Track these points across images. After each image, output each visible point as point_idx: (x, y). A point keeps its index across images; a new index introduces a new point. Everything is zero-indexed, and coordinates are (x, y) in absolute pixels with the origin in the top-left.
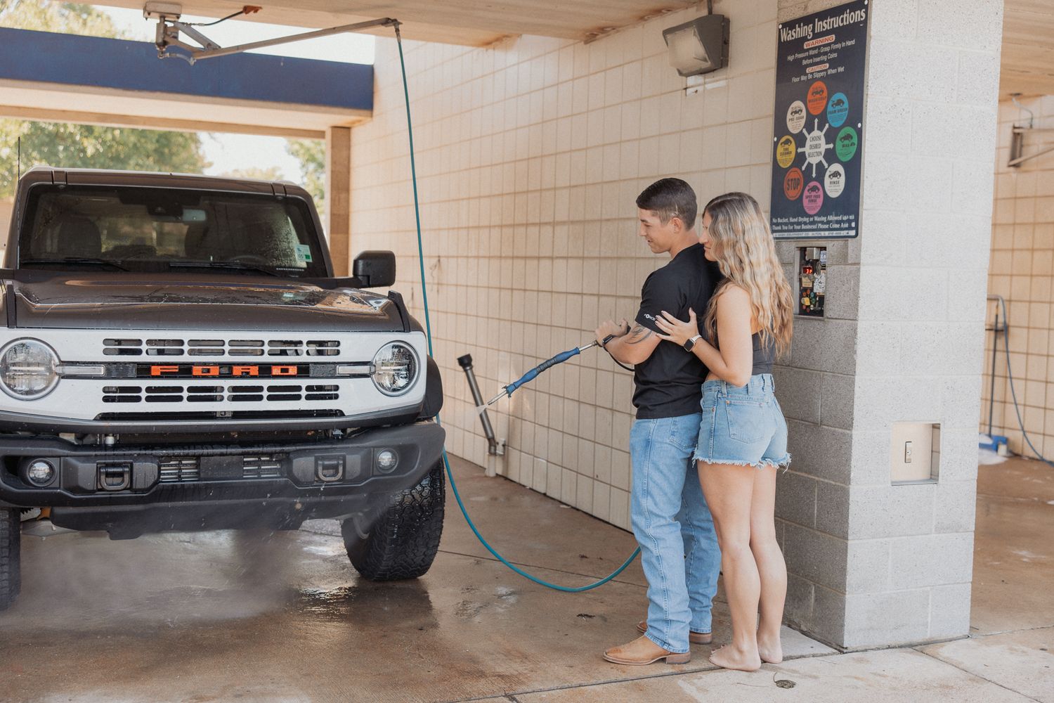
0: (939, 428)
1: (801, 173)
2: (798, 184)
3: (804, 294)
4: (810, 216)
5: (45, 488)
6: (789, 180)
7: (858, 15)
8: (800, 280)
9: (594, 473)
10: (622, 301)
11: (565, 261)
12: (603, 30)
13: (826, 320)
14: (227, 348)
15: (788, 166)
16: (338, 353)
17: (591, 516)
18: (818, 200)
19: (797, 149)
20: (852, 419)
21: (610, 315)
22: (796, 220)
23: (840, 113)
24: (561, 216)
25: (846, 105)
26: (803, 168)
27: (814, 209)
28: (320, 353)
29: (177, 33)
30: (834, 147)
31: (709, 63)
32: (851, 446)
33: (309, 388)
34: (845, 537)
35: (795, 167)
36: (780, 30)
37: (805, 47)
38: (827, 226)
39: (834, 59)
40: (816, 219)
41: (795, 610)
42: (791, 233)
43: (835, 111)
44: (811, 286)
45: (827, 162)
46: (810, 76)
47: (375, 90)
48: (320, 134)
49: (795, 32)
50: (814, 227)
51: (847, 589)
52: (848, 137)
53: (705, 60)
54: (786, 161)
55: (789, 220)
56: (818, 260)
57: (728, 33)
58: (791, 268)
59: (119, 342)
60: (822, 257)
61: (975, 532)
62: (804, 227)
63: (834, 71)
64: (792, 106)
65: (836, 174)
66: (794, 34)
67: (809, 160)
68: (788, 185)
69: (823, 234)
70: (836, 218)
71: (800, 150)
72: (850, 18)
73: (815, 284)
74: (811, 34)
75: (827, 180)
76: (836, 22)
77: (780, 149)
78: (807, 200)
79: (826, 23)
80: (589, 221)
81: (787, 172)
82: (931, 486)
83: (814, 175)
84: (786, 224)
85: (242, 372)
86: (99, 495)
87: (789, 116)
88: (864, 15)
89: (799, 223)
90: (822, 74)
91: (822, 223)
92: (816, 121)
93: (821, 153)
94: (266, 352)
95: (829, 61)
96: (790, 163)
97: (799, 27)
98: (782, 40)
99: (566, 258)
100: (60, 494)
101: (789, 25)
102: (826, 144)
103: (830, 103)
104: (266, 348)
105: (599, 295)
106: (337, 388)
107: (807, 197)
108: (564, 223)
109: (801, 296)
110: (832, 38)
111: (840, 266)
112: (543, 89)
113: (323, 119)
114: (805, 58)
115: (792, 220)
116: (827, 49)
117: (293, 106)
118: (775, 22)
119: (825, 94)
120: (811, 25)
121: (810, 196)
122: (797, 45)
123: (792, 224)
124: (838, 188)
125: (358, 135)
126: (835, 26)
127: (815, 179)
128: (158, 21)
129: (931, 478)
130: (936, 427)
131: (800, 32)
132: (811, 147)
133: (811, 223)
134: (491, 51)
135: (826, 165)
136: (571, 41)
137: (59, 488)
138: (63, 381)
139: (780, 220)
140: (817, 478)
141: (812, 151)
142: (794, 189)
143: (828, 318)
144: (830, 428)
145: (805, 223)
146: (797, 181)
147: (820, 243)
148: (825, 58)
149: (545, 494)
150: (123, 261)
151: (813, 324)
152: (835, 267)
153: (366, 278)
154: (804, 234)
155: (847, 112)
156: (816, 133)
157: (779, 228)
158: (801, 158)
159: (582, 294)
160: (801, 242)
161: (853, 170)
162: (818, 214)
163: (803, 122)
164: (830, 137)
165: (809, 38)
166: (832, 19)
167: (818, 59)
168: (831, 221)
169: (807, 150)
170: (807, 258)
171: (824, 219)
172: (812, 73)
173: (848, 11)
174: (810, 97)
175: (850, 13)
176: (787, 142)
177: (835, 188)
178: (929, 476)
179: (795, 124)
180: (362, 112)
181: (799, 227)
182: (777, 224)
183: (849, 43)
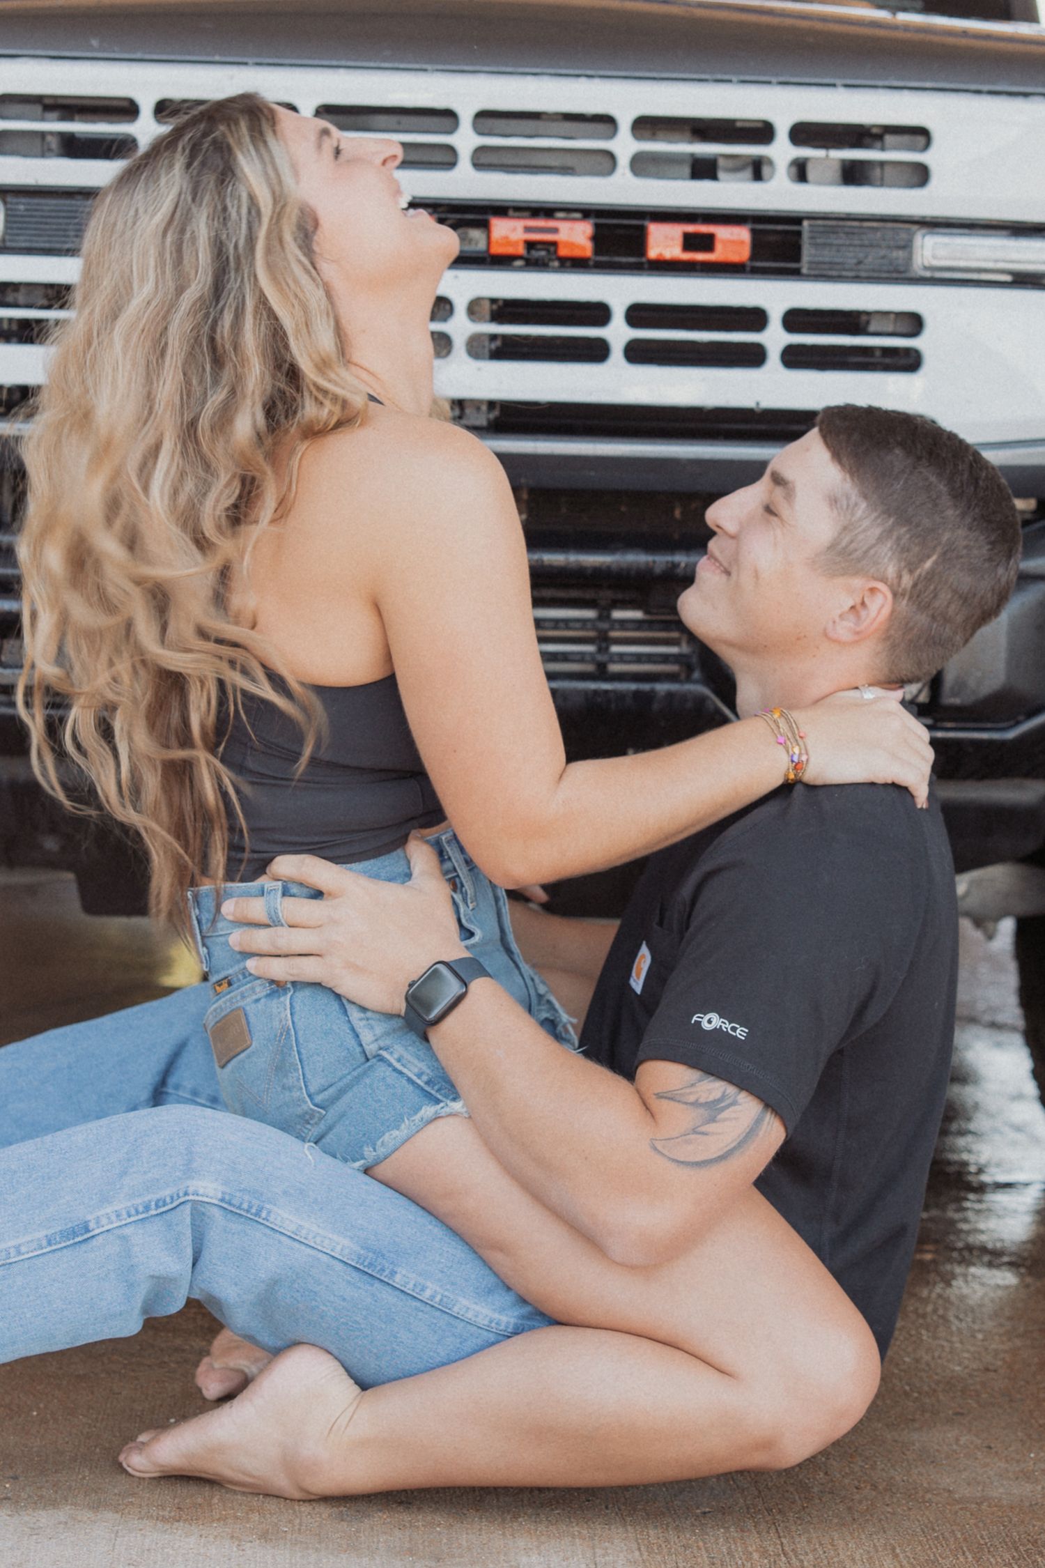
14: (465, 140)
16: (920, 175)
28: (853, 174)
33: (796, 320)
85: (530, 245)
94: (624, 161)
104: (625, 145)
106: (914, 323)
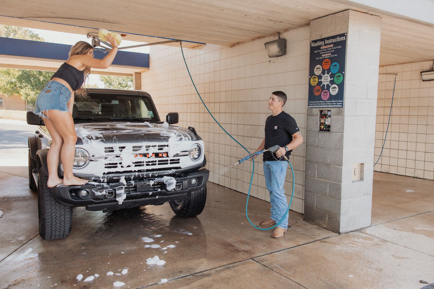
0: (363, 164)
1: (320, 87)
2: (319, 91)
3: (322, 124)
4: (324, 101)
5: (86, 199)
6: (315, 89)
7: (343, 38)
8: (320, 120)
9: (237, 178)
10: (246, 126)
11: (224, 114)
12: (238, 43)
17: (236, 191)
18: (327, 96)
19: (318, 80)
20: (342, 163)
21: (242, 130)
22: (319, 102)
23: (336, 69)
24: (223, 100)
25: (338, 66)
26: (321, 86)
27: (326, 98)
29: (100, 43)
30: (334, 79)
31: (281, 53)
32: (342, 171)
33: (170, 160)
34: (340, 199)
35: (318, 85)
36: (311, 43)
37: (321, 48)
38: (331, 104)
39: (333, 52)
40: (327, 101)
41: (320, 221)
42: (317, 106)
43: (334, 68)
44: (324, 122)
46: (323, 58)
47: (150, 61)
48: (132, 75)
49: (317, 44)
50: (326, 104)
51: (341, 215)
52: (339, 76)
53: (279, 52)
54: (314, 84)
56: (327, 114)
57: (286, 44)
58: (317, 117)
59: (109, 148)
60: (329, 113)
61: (372, 195)
63: (333, 56)
64: (316, 66)
65: (334, 88)
66: (316, 44)
67: (323, 83)
68: (315, 91)
69: (329, 106)
70: (334, 101)
71: (320, 80)
72: (338, 39)
73: (326, 122)
74: (324, 44)
75: (331, 90)
76: (334, 41)
77: (312, 80)
79: (330, 41)
80: (233, 102)
81: (315, 87)
82: (361, 182)
83: (325, 88)
84: (314, 103)
86: (105, 200)
87: (315, 70)
88: (345, 38)
90: (328, 57)
91: (329, 103)
92: (326, 71)
93: (328, 81)
94: (157, 149)
95: (331, 53)
96: (316, 84)
97: (319, 42)
98: (312, 46)
99: (225, 113)
100: (91, 201)
101: (315, 41)
102: (330, 78)
103: (332, 66)
105: (237, 124)
106: (179, 160)
107: (323, 95)
108: (223, 102)
109: (320, 125)
110: (333, 45)
112: (215, 61)
113: (132, 70)
114: (321, 52)
116: (330, 49)
117: (125, 66)
118: (309, 40)
119: (330, 63)
120: (323, 42)
122: (319, 48)
123: (317, 103)
125: (143, 75)
126: (333, 42)
128: (92, 39)
129: (361, 179)
130: (362, 164)
131: (318, 44)
132: (324, 79)
133: (324, 103)
134: (194, 50)
135: (330, 85)
136: (225, 47)
137: (91, 199)
138: (91, 162)
140: (328, 181)
142: (318, 92)
143: (332, 132)
144: (333, 166)
145: (322, 103)
146: (319, 90)
147: (328, 109)
148: (329, 52)
149: (218, 184)
150: (94, 118)
151: (326, 134)
152: (335, 117)
153: (171, 121)
154: (322, 106)
155: (338, 69)
156: (326, 75)
158: (320, 83)
159: (231, 124)
160: (321, 109)
161: (341, 86)
162: (327, 100)
163: (321, 72)
164: (331, 76)
165: (323, 45)
166: (332, 40)
167: (327, 52)
168: (333, 102)
169: (322, 80)
170: (323, 113)
171: (330, 102)
172: (324, 56)
173: (338, 37)
174: (323, 64)
175: (339, 38)
176: (315, 78)
177: (334, 91)
178: (360, 179)
179: (318, 72)
180: (146, 68)
181: (320, 104)
182: (311, 103)
183: (339, 47)
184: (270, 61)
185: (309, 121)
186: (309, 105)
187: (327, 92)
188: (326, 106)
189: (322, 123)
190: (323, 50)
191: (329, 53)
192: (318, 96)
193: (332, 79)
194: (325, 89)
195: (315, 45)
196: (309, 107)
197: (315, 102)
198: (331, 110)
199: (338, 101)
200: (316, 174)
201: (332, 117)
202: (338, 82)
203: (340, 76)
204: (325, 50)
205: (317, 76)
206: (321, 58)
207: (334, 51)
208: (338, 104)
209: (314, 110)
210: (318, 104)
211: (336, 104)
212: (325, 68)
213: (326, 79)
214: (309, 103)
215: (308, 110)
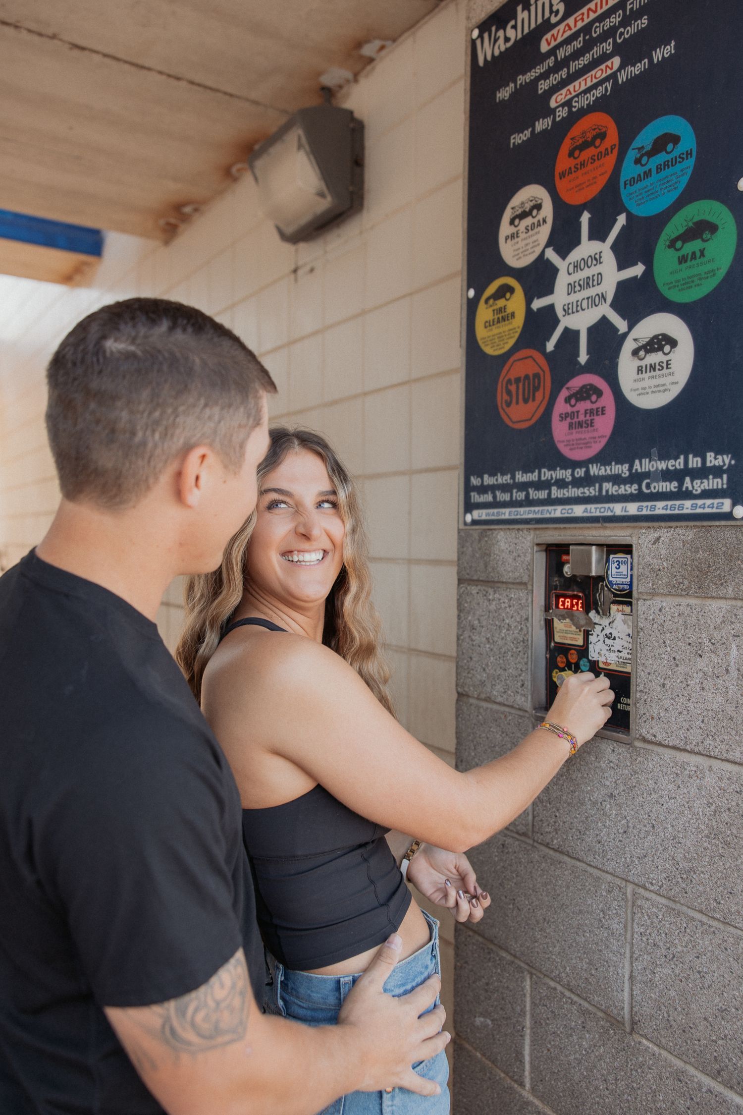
1: (542, 361)
2: (536, 389)
3: (561, 660)
4: (574, 465)
6: (509, 382)
8: (549, 624)
12: (180, 214)
13: (638, 744)
15: (507, 347)
18: (599, 421)
19: (529, 302)
22: (533, 477)
23: (663, 174)
25: (689, 141)
26: (550, 346)
27: (587, 445)
30: (649, 273)
31: (329, 198)
35: (528, 346)
36: (473, 42)
37: (545, 49)
38: (632, 489)
39: (641, 32)
40: (594, 470)
42: (522, 510)
43: (647, 174)
44: (580, 642)
45: (624, 317)
46: (562, 113)
49: (515, 26)
50: (590, 492)
52: (701, 229)
53: (321, 193)
54: (499, 341)
55: (513, 477)
56: (600, 578)
57: (362, 147)
58: (522, 594)
60: (613, 570)
62: (556, 493)
63: (636, 69)
64: (512, 202)
65: (660, 342)
66: (511, 33)
67: (566, 322)
68: (509, 393)
69: (618, 509)
70: (662, 465)
71: (538, 304)
73: (592, 639)
74: (562, 5)
75: (627, 366)
77: (484, 313)
78: (565, 424)
81: (505, 362)
83: (583, 358)
84: (505, 488)
87: (505, 229)
89: (540, 485)
90: (598, 92)
91: (616, 479)
92: (586, 217)
93: (603, 297)
95: (618, 50)
96: (511, 342)
97: (527, 5)
98: (481, 62)
101: (500, 17)
102: (621, 267)
103: (631, 155)
107: (563, 417)
109: (551, 665)
111: (684, 601)
114: (545, 76)
115: (521, 477)
116: (612, 21)
118: (462, 30)
119: (613, 136)
121: (572, 415)
122: (523, 52)
123: (524, 486)
124: (667, 380)
127: (588, 368)
131: (529, 18)
132: (572, 288)
133: (577, 483)
135: (621, 325)
139: (488, 480)
141: (574, 298)
142: (526, 401)
143: (644, 740)
144: (664, 1053)
145: (561, 484)
146: (531, 384)
147: (608, 532)
148: (608, 46)
152: (668, 603)
154: (558, 512)
155: (691, 162)
156: (587, 248)
157: (488, 498)
158: (540, 325)
160: (550, 533)
162: (602, 458)
163: (545, 232)
164: (628, 249)
165: (554, 19)
167: (584, 59)
168: (647, 475)
170: (567, 570)
171: (622, 469)
172: (568, 103)
174: (563, 163)
176: (504, 292)
177: (655, 381)
179: (523, 244)
181: (542, 495)
182: (483, 489)
184: (295, 271)
185: (473, 628)
186: (469, 507)
187: (599, 393)
188: (594, 510)
189: (564, 649)
190: (561, 54)
191: (605, 58)
192: (532, 428)
193: (638, 270)
194: (577, 370)
195: (501, 41)
196: (469, 518)
197: (506, 479)
198: (634, 541)
199: (695, 462)
200: (527, 1059)
201: (641, 606)
202: (688, 284)
203: (713, 228)
204: (569, 49)
205: (519, 274)
206: (541, 125)
207: (644, 21)
208: (699, 486)
209: (503, 545)
210: (534, 494)
211: (672, 486)
212: (574, 199)
213: (587, 283)
214: (468, 489)
215: (463, 538)
